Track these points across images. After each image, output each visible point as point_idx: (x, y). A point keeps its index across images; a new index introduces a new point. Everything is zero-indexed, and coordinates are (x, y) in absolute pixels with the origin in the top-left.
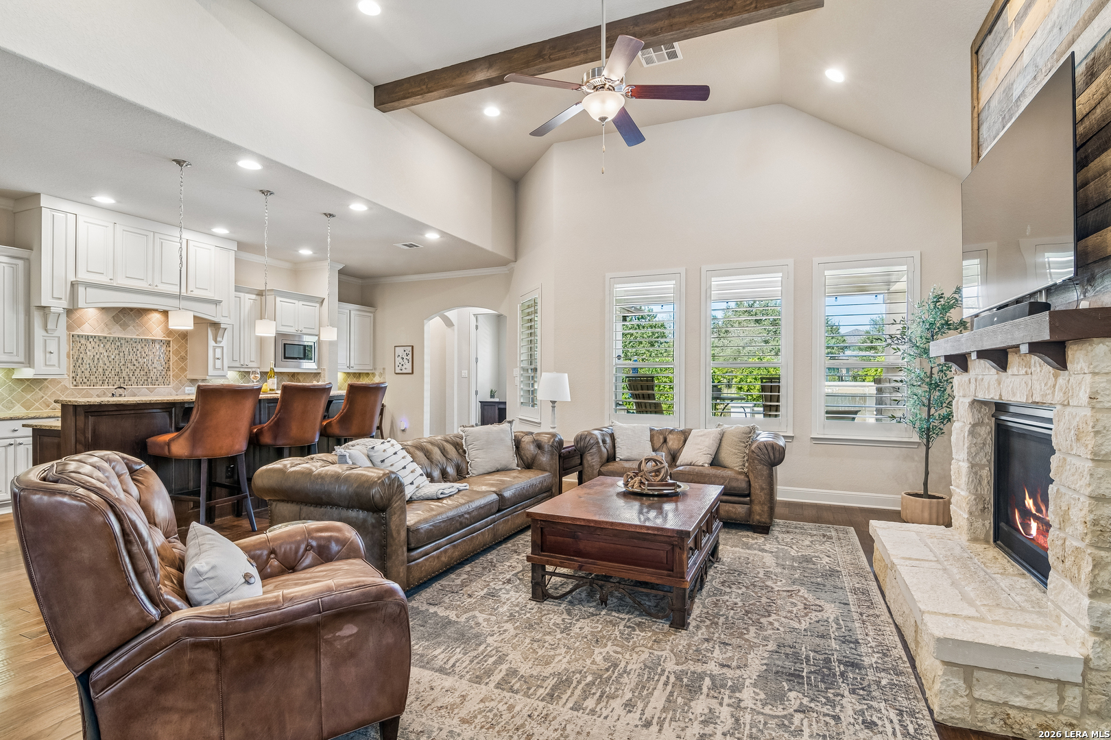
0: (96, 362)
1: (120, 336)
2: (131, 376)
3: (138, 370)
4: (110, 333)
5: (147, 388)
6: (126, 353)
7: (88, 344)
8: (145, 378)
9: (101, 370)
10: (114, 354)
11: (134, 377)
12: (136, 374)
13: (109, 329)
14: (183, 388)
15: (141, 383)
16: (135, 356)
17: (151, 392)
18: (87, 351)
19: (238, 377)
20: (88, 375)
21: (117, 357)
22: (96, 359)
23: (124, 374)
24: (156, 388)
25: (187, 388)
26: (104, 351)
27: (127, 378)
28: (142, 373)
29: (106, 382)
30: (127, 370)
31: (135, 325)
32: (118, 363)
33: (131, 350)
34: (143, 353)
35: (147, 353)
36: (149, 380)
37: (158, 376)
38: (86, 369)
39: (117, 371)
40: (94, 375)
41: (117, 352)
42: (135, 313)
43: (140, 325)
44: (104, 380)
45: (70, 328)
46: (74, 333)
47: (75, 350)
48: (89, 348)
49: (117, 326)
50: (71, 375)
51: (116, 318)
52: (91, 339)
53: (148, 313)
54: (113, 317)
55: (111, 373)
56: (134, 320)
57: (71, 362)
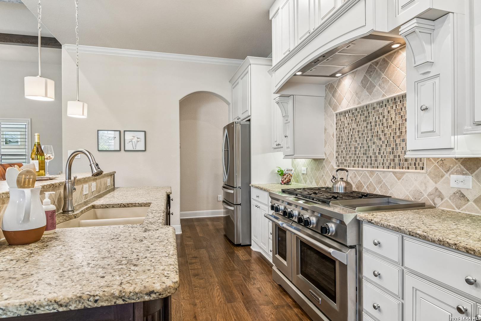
0: (350, 140)
1: (368, 103)
2: (377, 154)
3: (384, 147)
4: (359, 103)
6: (373, 124)
7: (346, 122)
8: (392, 157)
9: (353, 149)
10: (363, 128)
11: (380, 156)
12: (382, 152)
13: (359, 98)
14: (447, 175)
15: (388, 164)
16: (381, 126)
17: (399, 179)
18: (345, 129)
20: (345, 155)
21: (366, 129)
22: (350, 137)
23: (371, 153)
24: (404, 173)
25: (454, 177)
26: (355, 126)
27: (373, 158)
28: (389, 149)
30: (374, 146)
31: (380, 82)
32: (366, 138)
33: (377, 119)
34: (389, 120)
35: (393, 119)
36: (397, 160)
38: (344, 148)
39: (365, 148)
40: (348, 154)
41: (365, 125)
42: (380, 65)
43: (386, 80)
44: (355, 160)
45: (335, 109)
46: (337, 112)
47: (338, 130)
48: (346, 125)
49: (365, 91)
50: (335, 155)
51: (363, 82)
52: (347, 115)
53: (395, 58)
54: (362, 81)
55: (360, 151)
56: (379, 75)
57: (335, 142)
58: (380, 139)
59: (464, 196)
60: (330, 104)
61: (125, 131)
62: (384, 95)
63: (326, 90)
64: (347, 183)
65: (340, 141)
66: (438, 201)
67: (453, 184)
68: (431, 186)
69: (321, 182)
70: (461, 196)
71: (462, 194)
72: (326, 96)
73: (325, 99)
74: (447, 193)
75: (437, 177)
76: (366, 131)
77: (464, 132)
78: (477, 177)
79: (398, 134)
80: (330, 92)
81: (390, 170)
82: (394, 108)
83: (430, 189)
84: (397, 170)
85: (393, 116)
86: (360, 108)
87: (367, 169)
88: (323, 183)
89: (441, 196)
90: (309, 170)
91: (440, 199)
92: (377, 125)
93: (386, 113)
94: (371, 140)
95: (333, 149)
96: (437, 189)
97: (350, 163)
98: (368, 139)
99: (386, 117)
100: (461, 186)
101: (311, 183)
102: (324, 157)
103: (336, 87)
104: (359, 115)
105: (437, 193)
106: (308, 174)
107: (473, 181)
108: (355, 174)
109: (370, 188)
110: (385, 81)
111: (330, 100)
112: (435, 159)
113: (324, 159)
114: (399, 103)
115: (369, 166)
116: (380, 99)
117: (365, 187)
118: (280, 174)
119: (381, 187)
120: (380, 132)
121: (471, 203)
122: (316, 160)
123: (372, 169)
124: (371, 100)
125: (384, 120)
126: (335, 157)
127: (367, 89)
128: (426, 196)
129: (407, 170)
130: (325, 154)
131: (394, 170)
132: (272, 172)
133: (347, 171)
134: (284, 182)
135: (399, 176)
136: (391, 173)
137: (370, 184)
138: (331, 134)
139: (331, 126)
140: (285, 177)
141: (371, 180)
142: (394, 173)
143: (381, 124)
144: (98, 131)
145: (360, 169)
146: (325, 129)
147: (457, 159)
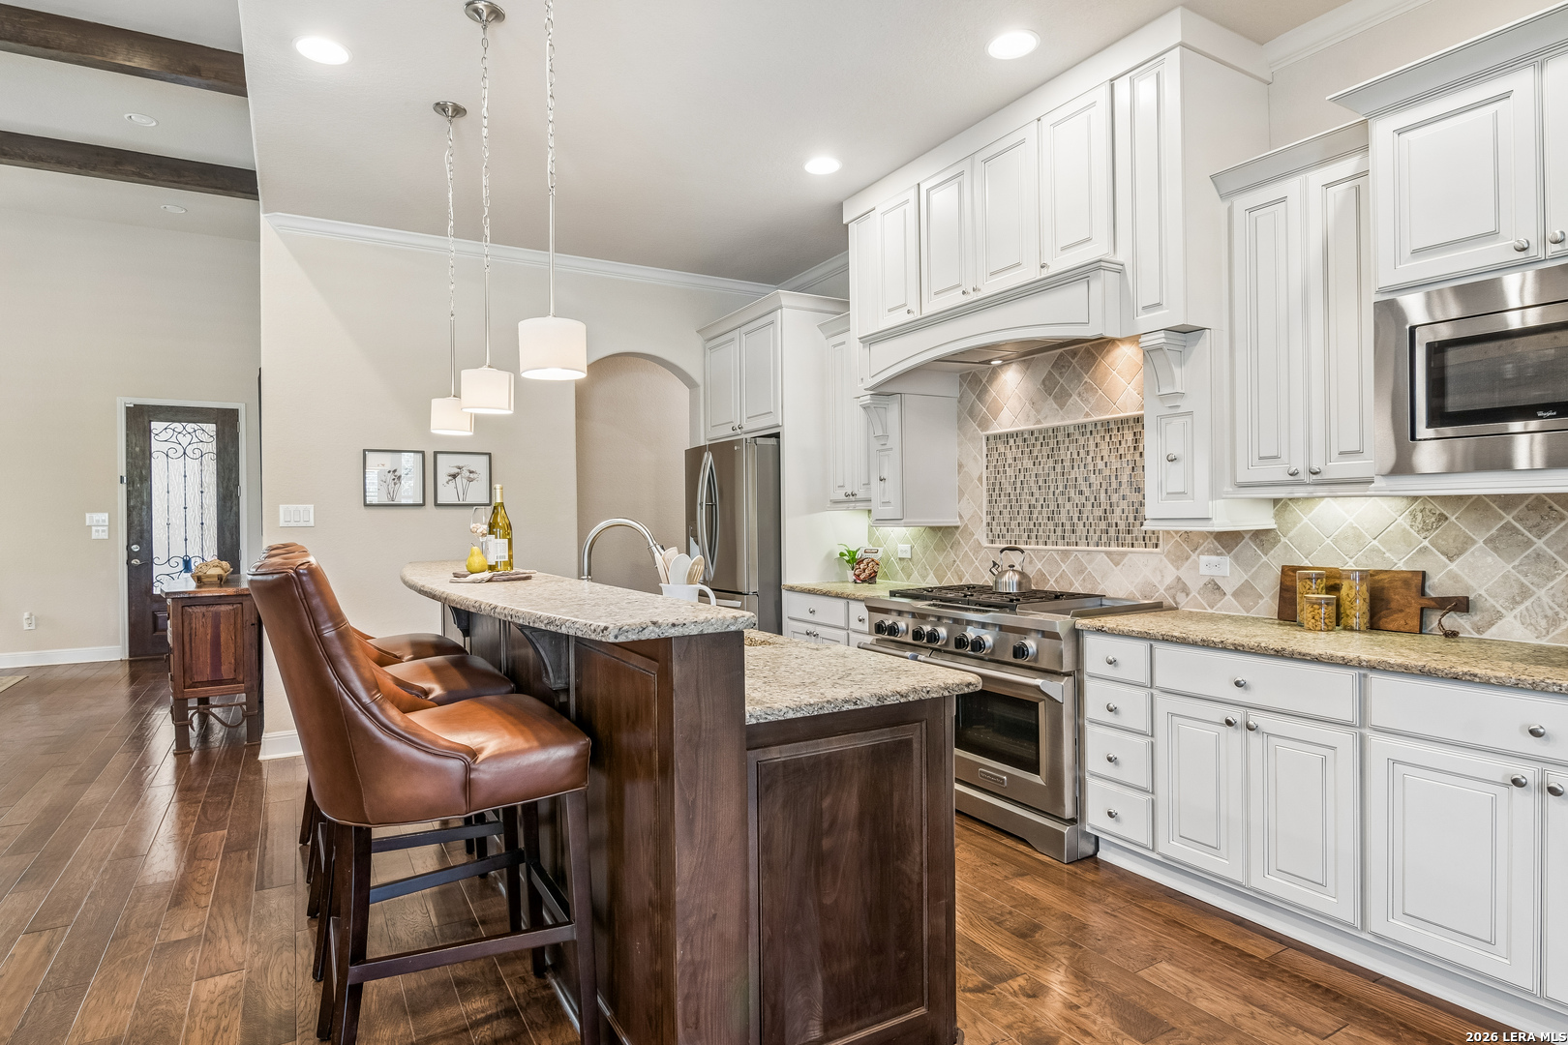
0: (1018, 491)
1: (1056, 423)
2: (1075, 520)
3: (1089, 504)
4: (1039, 422)
5: (1106, 553)
6: (1067, 464)
7: (1009, 456)
8: (1103, 525)
9: (1025, 508)
10: (1046, 469)
11: (1081, 524)
12: (1085, 516)
13: (1038, 411)
14: (1194, 556)
15: (1096, 538)
16: (1082, 469)
17: (1117, 564)
18: (1007, 468)
19: (1404, 521)
20: (1007, 521)
21: (1052, 472)
22: (1019, 485)
23: (1063, 518)
24: (1125, 554)
25: (1205, 559)
26: (1030, 465)
27: (1068, 527)
28: (1099, 512)
29: (1033, 535)
30: (1068, 506)
31: (1081, 388)
32: (1052, 489)
33: (1075, 456)
34: (1099, 461)
35: (1106, 459)
36: (1112, 531)
37: (1131, 520)
38: (1005, 507)
39: (1051, 508)
40: (1015, 519)
41: (1051, 463)
42: (1081, 358)
43: (1092, 388)
44: (1031, 531)
45: (983, 424)
46: (988, 432)
47: (991, 469)
48: (1010, 461)
49: (1051, 400)
50: (985, 519)
51: (1047, 383)
52: (1011, 441)
53: (1108, 352)
54: (1044, 381)
55: (1040, 513)
56: (1079, 377)
57: (985, 493)
58: (1081, 493)
59: (1219, 588)
60: (971, 413)
61: (436, 453)
62: (1087, 415)
63: (961, 385)
64: (1022, 574)
65: (997, 492)
66: (1181, 598)
67: (1203, 570)
68: (1170, 574)
69: (949, 575)
70: (1215, 588)
71: (1216, 584)
72: (961, 397)
73: (959, 402)
74: (1195, 585)
75: (1179, 559)
76: (1052, 476)
77: (1224, 496)
78: (1236, 558)
79: (1114, 485)
80: (973, 390)
81: (1100, 548)
82: (1107, 439)
83: (1169, 580)
84: (1113, 548)
85: (1105, 453)
86: (1040, 431)
87: (1055, 547)
88: (956, 577)
89: (1186, 591)
90: (918, 549)
91: (1184, 595)
92: (1076, 467)
93: (1092, 447)
94: (1063, 493)
95: (980, 507)
96: (1179, 579)
97: (1020, 536)
98: (1057, 492)
99: (1092, 454)
100: (1214, 572)
101: (924, 578)
102: (959, 524)
103: (987, 382)
104: (1039, 443)
105: (1180, 586)
106: (915, 559)
107: (1231, 564)
108: (1031, 557)
109: (1062, 583)
110: (1090, 389)
111: (972, 406)
112: (1177, 532)
113: (957, 528)
114: (1115, 432)
115: (1060, 541)
116: (1081, 420)
117: (1052, 582)
118: (848, 562)
119: (1084, 580)
120: (1080, 481)
121: (1229, 597)
122: (935, 529)
123: (1066, 548)
124: (1063, 419)
125: (1089, 458)
126: (985, 524)
127: (1055, 398)
128: (1162, 591)
129: (1131, 549)
130: (961, 517)
131: (1107, 548)
132: (829, 555)
133: (1022, 552)
134: (862, 577)
135: (1116, 560)
136: (1103, 554)
137: (1061, 575)
138: (975, 475)
139: (975, 459)
140: (862, 566)
141: (1064, 567)
142: (1108, 553)
143: (1082, 466)
144: (364, 451)
145: (1041, 547)
146: (960, 466)
147: (1208, 532)
